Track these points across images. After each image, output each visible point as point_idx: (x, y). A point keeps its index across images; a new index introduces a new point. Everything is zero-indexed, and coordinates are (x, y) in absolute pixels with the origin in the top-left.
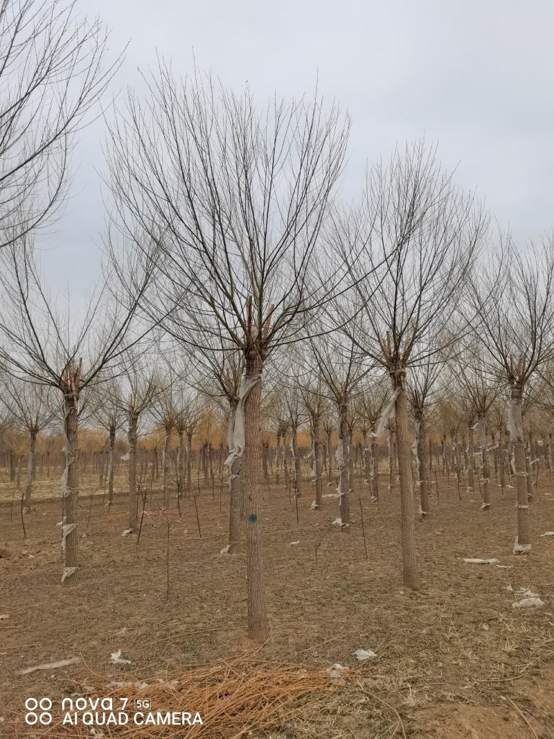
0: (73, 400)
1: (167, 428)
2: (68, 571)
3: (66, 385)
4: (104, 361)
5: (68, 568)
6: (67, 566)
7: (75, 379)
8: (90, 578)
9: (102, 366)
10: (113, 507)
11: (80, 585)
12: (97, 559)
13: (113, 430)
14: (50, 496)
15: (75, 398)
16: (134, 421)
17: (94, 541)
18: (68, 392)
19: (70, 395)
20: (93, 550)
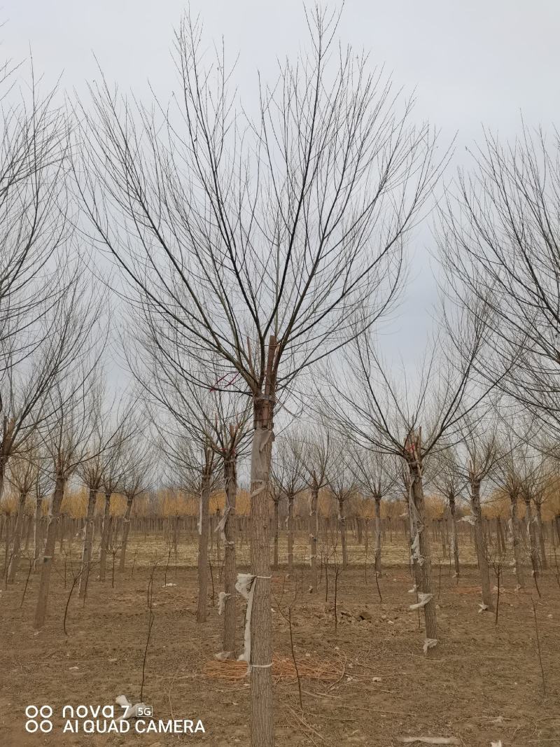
0: (416, 468)
1: (512, 497)
2: (428, 643)
3: (409, 454)
4: (443, 429)
5: (430, 640)
6: (428, 637)
7: (417, 447)
8: (452, 653)
9: (441, 433)
10: (461, 579)
11: (443, 660)
12: (456, 634)
13: (452, 497)
14: (397, 562)
15: (418, 466)
16: (476, 488)
17: (448, 614)
18: (412, 460)
19: (414, 463)
20: (449, 624)
